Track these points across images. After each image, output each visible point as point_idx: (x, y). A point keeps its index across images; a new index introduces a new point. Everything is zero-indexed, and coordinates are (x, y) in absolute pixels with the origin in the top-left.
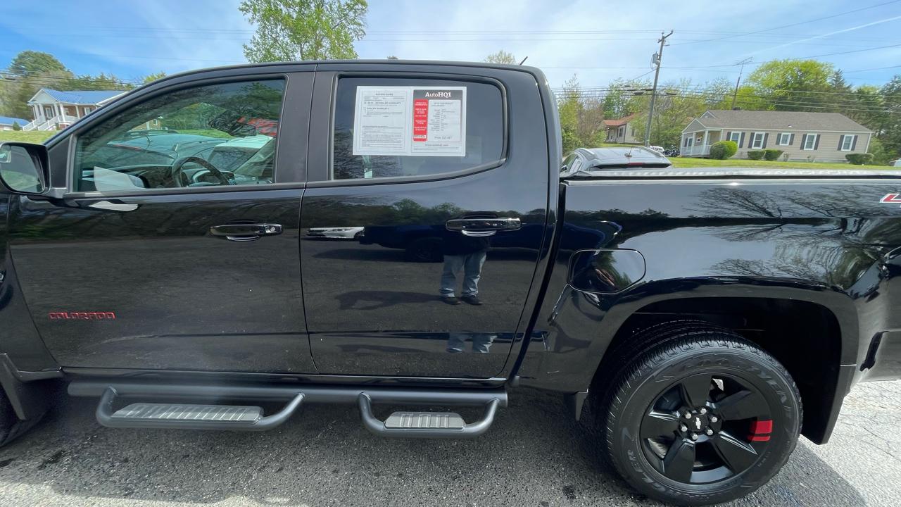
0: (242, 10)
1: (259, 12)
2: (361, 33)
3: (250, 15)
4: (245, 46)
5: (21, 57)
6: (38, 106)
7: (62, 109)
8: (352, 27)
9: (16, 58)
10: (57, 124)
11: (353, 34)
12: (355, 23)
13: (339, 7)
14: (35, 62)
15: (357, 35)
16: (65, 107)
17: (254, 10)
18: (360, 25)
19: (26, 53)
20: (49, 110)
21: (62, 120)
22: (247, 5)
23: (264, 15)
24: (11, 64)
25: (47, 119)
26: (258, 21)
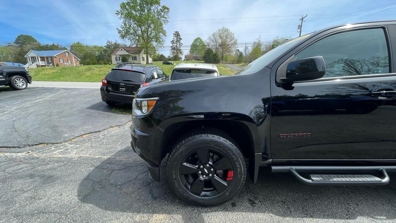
0: (116, 14)
1: (124, 14)
2: (167, 21)
3: (120, 16)
4: (117, 29)
5: (19, 37)
6: (29, 58)
7: (39, 58)
8: (163, 19)
9: (17, 37)
10: (37, 65)
11: (163, 22)
12: (164, 17)
13: (157, 11)
14: (25, 39)
15: (165, 22)
16: (40, 57)
17: (122, 14)
18: (166, 18)
19: (21, 35)
20: (34, 59)
21: (39, 63)
22: (118, 12)
23: (125, 16)
24: (14, 40)
25: (33, 63)
26: (123, 18)
